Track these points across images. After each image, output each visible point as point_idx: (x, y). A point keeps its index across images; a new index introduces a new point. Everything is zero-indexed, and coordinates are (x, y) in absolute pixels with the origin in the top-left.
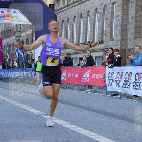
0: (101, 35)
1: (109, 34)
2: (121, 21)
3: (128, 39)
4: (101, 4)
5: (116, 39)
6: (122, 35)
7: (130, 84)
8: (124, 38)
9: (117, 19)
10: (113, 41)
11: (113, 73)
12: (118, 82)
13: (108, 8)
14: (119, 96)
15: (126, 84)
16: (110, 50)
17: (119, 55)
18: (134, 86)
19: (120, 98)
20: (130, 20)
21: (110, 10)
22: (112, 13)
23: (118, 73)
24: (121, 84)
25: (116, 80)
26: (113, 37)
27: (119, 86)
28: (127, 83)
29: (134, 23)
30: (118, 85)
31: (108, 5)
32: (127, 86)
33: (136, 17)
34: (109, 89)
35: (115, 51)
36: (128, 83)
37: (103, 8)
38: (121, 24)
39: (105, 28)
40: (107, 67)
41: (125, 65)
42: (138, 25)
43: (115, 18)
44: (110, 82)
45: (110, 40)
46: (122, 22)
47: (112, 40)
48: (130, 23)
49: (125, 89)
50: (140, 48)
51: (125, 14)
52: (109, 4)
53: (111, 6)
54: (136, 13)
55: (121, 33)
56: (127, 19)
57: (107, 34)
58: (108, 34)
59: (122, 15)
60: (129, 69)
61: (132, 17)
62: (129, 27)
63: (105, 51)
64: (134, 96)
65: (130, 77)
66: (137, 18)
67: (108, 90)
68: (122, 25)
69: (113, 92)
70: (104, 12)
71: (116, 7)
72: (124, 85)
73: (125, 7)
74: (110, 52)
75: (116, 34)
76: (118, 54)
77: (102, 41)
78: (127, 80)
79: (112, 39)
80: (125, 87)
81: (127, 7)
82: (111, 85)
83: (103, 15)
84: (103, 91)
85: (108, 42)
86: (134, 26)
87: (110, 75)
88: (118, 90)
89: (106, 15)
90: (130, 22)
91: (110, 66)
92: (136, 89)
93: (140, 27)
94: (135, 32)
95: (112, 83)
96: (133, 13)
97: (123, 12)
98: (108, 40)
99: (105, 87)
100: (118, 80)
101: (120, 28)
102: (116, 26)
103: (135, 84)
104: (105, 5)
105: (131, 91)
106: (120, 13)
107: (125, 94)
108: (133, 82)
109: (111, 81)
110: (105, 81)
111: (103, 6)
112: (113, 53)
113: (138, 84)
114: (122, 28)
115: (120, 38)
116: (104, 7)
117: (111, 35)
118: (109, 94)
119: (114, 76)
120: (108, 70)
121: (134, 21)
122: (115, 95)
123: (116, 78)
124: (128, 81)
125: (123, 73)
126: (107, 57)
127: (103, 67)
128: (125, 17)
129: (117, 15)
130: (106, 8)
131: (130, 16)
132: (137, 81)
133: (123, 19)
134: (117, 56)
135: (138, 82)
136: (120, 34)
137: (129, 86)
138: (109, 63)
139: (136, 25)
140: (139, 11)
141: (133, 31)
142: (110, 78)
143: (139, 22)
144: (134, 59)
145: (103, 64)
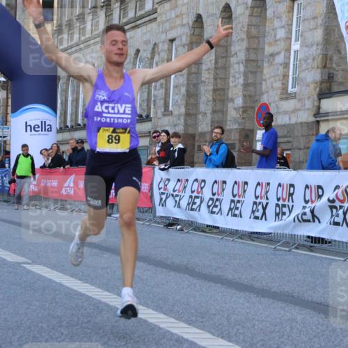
0: (146, 104)
1: (162, 102)
2: (186, 77)
3: (200, 113)
4: (147, 42)
5: (176, 112)
6: (187, 105)
7: (201, 202)
8: (191, 112)
10: (170, 117)
11: (169, 180)
12: (177, 199)
14: (179, 227)
15: (194, 203)
16: (163, 134)
17: (181, 146)
18: (209, 207)
19: (181, 230)
20: (205, 76)
21: (164, 55)
23: (179, 180)
24: (184, 203)
25: (175, 194)
26: (171, 108)
27: (179, 207)
28: (196, 200)
29: (212, 80)
30: (178, 205)
31: (160, 45)
32: (194, 207)
33: (216, 68)
34: (160, 211)
35: (173, 137)
36: (198, 201)
37: (150, 49)
38: (185, 83)
39: (155, 89)
40: (157, 168)
41: (192, 165)
42: (219, 86)
44: (161, 199)
45: (164, 115)
46: (188, 79)
47: (168, 115)
48: (204, 82)
49: (192, 212)
50: (223, 132)
52: (163, 42)
53: (166, 47)
54: (216, 63)
55: (186, 101)
56: (198, 73)
57: (157, 101)
58: (160, 103)
60: (200, 172)
61: (208, 69)
62: (202, 88)
63: (154, 137)
64: (208, 226)
65: (202, 188)
66: (218, 72)
67: (158, 214)
68: (188, 84)
69: (168, 218)
70: (152, 58)
71: (176, 49)
72: (189, 204)
74: (164, 138)
75: (175, 103)
76: (180, 143)
77: (148, 116)
78: (195, 194)
79: (167, 112)
80: (192, 209)
82: (163, 204)
83: (151, 64)
84: (148, 216)
85: (159, 118)
86: (211, 88)
87: (162, 185)
88: (178, 214)
89: (157, 63)
90: (203, 79)
91: (163, 166)
92: (213, 212)
93: (223, 89)
94: (214, 100)
95: (165, 201)
96: (210, 61)
98: (160, 114)
99: (151, 209)
100: (177, 196)
101: (183, 90)
102: (176, 87)
103: (211, 202)
104: (155, 44)
105: (204, 217)
107: (192, 222)
108: (206, 199)
109: (164, 197)
110: (152, 196)
111: (150, 46)
112: (169, 141)
114: (187, 91)
115: (183, 110)
116: (154, 49)
117: (166, 105)
118: (159, 223)
119: (171, 186)
120: (159, 175)
121: (212, 76)
122: (171, 225)
123: (174, 191)
125: (187, 180)
126: (158, 149)
127: (148, 168)
128: (193, 70)
130: (156, 49)
131: (204, 67)
132: (215, 197)
133: (189, 74)
134: (177, 148)
135: (217, 200)
136: (184, 102)
137: (200, 206)
138: (161, 160)
139: (216, 84)
140: (222, 57)
141: (211, 98)
142: (162, 191)
143: (221, 79)
144: (211, 154)
145: (149, 163)
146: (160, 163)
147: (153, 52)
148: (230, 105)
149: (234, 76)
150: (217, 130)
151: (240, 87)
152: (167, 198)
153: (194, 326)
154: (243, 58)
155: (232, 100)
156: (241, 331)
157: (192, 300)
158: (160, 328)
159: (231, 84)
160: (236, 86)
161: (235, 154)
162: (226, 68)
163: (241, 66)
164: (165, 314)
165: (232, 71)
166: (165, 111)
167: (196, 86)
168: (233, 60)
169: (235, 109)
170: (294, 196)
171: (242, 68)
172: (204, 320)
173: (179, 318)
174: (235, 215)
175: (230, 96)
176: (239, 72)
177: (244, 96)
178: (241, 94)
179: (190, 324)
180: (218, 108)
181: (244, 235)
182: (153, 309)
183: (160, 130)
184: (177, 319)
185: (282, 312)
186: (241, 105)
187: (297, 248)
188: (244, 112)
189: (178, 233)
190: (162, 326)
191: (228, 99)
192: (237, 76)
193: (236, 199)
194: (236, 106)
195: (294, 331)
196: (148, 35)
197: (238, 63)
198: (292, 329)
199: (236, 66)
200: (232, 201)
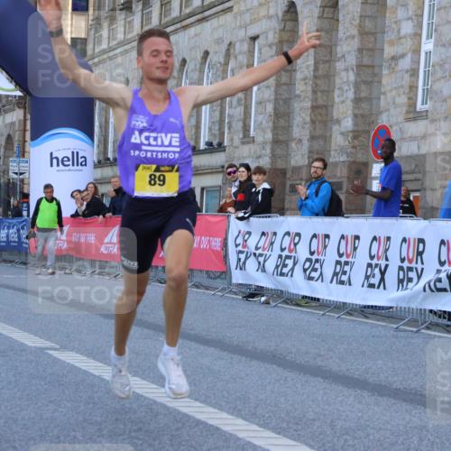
0: (217, 128)
1: (240, 124)
2: (273, 89)
3: (293, 140)
4: (219, 41)
5: (259, 139)
6: (275, 129)
7: (295, 264)
8: (281, 138)
10: (251, 145)
11: (249, 233)
12: (261, 259)
13: (237, 52)
14: (263, 299)
15: (285, 266)
16: (242, 169)
17: (266, 186)
18: (305, 270)
19: (267, 303)
20: (300, 88)
21: (243, 59)
23: (263, 234)
24: (270, 265)
25: (258, 252)
26: (252, 133)
27: (264, 270)
28: (288, 261)
29: (310, 94)
30: (262, 268)
31: (238, 45)
32: (285, 270)
33: (315, 77)
34: (237, 277)
35: (255, 174)
36: (290, 263)
37: (224, 51)
38: (273, 97)
39: (231, 107)
40: (233, 217)
41: (282, 212)
42: (320, 102)
44: (239, 260)
45: (243, 143)
46: (276, 92)
47: (248, 143)
48: (299, 96)
49: (281, 278)
50: (325, 166)
52: (242, 41)
53: (245, 47)
54: (316, 69)
55: (274, 122)
56: (291, 84)
57: (234, 124)
58: (238, 126)
60: (292, 222)
61: (305, 79)
62: (296, 105)
63: (229, 174)
64: (304, 297)
65: (295, 245)
66: (319, 82)
67: (234, 281)
68: (276, 99)
69: (248, 286)
70: (227, 64)
71: (260, 50)
72: (277, 267)
74: (242, 175)
75: (259, 126)
76: (265, 181)
77: (220, 145)
78: (286, 253)
79: (247, 138)
80: (282, 274)
82: (242, 267)
84: (220, 283)
85: (236, 147)
86: (308, 104)
87: (240, 240)
88: (263, 281)
89: (232, 70)
90: (298, 92)
91: (241, 214)
92: (310, 278)
93: (326, 107)
94: (313, 122)
95: (244, 263)
96: (308, 67)
98: (237, 141)
99: (225, 274)
100: (261, 255)
101: (270, 108)
102: (259, 103)
104: (230, 44)
105: (298, 285)
107: (282, 291)
108: (302, 259)
109: (242, 257)
110: (226, 256)
111: (224, 47)
112: (249, 179)
113: (317, 266)
114: (275, 109)
115: (269, 136)
116: (228, 50)
117: (246, 129)
118: (235, 293)
119: (252, 242)
120: (235, 226)
121: (309, 88)
122: (252, 295)
123: (257, 248)
124: (288, 257)
125: (275, 234)
126: (234, 190)
127: (220, 217)
128: (284, 79)
130: (232, 51)
131: (299, 75)
132: (314, 257)
133: (278, 85)
134: (260, 188)
135: (317, 261)
136: (271, 124)
137: (292, 269)
138: (238, 206)
139: (315, 100)
140: (325, 62)
141: (308, 119)
142: (240, 248)
143: (322, 92)
145: (222, 209)
146: (237, 210)
147: (228, 55)
148: (335, 128)
149: (340, 89)
150: (317, 164)
151: (349, 103)
152: (247, 258)
153: (285, 436)
154: (354, 62)
155: (338, 122)
156: (351, 443)
157: (282, 400)
158: (238, 439)
159: (337, 100)
160: (343, 102)
161: (342, 197)
162: (330, 76)
163: (351, 73)
164: (245, 419)
165: (338, 81)
166: (244, 136)
167: (287, 102)
168: (340, 65)
169: (342, 134)
170: (424, 256)
171: (352, 77)
172: (300, 427)
173: (265, 426)
174: (342, 283)
175: (335, 115)
176: (348, 82)
177: (355, 116)
178: (350, 112)
179: (279, 433)
180: (318, 132)
181: (355, 310)
182: (228, 413)
183: (237, 164)
184: (260, 426)
185: (408, 417)
186: (350, 128)
187: (428, 328)
188: (355, 138)
189: (263, 308)
190: (241, 435)
191: (332, 120)
192: (346, 88)
193: (343, 259)
194: (343, 130)
195: (425, 442)
196: (221, 30)
197: (347, 70)
198: (421, 439)
199: (344, 74)
200: (338, 263)
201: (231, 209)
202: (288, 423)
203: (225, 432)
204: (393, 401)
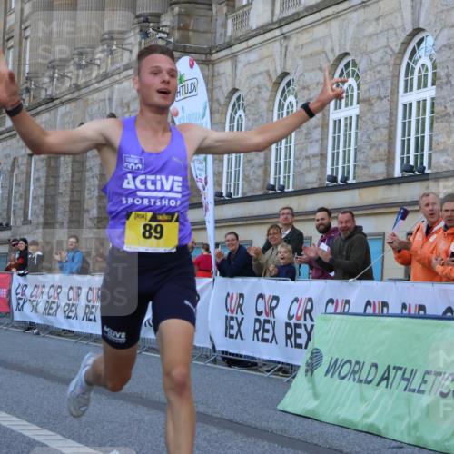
0: (5, 213)
1: (22, 212)
2: (44, 189)
3: (58, 222)
4: (7, 156)
5: (35, 222)
6: (45, 215)
7: (58, 307)
8: (49, 221)
9: (37, 184)
10: (29, 226)
11: (26, 286)
12: (34, 304)
13: (20, 163)
14: (35, 331)
15: (51, 308)
16: (21, 242)
17: (39, 253)
18: (65, 312)
19: (38, 334)
20: (62, 188)
21: (23, 168)
22: (28, 174)
23: (36, 286)
24: (41, 307)
25: (32, 299)
26: (30, 218)
27: (36, 312)
28: (53, 305)
29: (69, 193)
30: (35, 310)
31: (20, 159)
32: (51, 312)
33: (72, 181)
34: (17, 316)
35: (31, 245)
36: (54, 306)
37: (11, 163)
38: (44, 194)
39: (15, 200)
41: (50, 271)
42: (76, 198)
43: (34, 183)
44: (19, 304)
45: (23, 224)
46: (46, 191)
47: (27, 224)
48: (61, 194)
49: (49, 317)
51: (52, 177)
52: (22, 156)
53: (25, 160)
54: (73, 176)
55: (45, 211)
56: (56, 185)
57: (17, 211)
58: (20, 213)
59: (47, 177)
60: (57, 278)
61: (65, 183)
62: (60, 200)
63: (14, 245)
64: (64, 330)
65: (58, 294)
66: (75, 185)
67: (15, 319)
68: (46, 196)
69: (25, 322)
70: (12, 171)
71: (35, 162)
72: (45, 309)
73: (52, 164)
74: (22, 245)
75: (34, 213)
76: (38, 250)
77: (8, 225)
78: (52, 299)
79: (26, 221)
80: (49, 314)
81: (56, 163)
82: (20, 309)
83: (12, 176)
84: (6, 320)
85: (19, 227)
86: (68, 199)
87: (19, 291)
88: (36, 320)
89: (17, 176)
90: (61, 191)
91: (22, 272)
92: (69, 317)
93: (79, 201)
94: (71, 211)
95: (22, 306)
96: (67, 174)
97: (47, 172)
98: (19, 223)
99: (9, 314)
100: (34, 301)
101: (42, 201)
102: (34, 198)
103: (67, 307)
104: (15, 158)
105: (61, 322)
106: (42, 174)
107: (48, 326)
108: (63, 304)
109: (21, 302)
110: (10, 301)
111: (11, 160)
112: (26, 248)
113: (73, 308)
114: (45, 202)
115: (41, 220)
116: (13, 162)
117: (25, 215)
118: (16, 327)
119: (28, 292)
120: (17, 280)
121: (69, 189)
122: (28, 329)
123: (31, 296)
124: (53, 303)
126: (17, 256)
127: (6, 275)
128: (51, 182)
129: (36, 176)
130: (16, 163)
131: (61, 180)
132: (71, 302)
133: (48, 186)
134: (36, 255)
135: (73, 305)
136: (42, 212)
137: (56, 311)
138: (19, 267)
139: (72, 196)
140: (79, 172)
141: (67, 209)
142: (19, 296)
143: (77, 191)
144: (67, 261)
145: (8, 269)
146: (18, 269)
147: (13, 165)
148: (86, 215)
149: (89, 189)
150: (73, 240)
151: (95, 199)
152: (24, 303)
153: (47, 429)
154: (98, 172)
155: (88, 211)
156: (91, 432)
157: (45, 403)
158: (12, 431)
159: (87, 197)
160: (91, 198)
161: (90, 261)
162: (82, 181)
163: (96, 179)
164: (18, 417)
165: (87, 185)
166: (24, 220)
167: (54, 197)
168: (89, 174)
169: (91, 219)
171: (97, 182)
172: (57, 422)
173: (32, 421)
174: (90, 320)
175: (86, 207)
176: (94, 186)
177: (99, 208)
178: (95, 205)
179: (41, 427)
180: (74, 218)
181: (98, 339)
182: (6, 412)
183: (18, 238)
184: (29, 422)
185: (131, 413)
186: (96, 216)
187: (147, 351)
188: (98, 222)
189: (34, 338)
190: (14, 429)
191: (84, 209)
192: (92, 189)
193: (91, 304)
194: (91, 216)
195: (142, 431)
196: (8, 149)
197: (93, 177)
198: (139, 429)
199: (91, 180)
200: (87, 306)
201: (14, 270)
202: (49, 419)
203: (4, 427)
204: (121, 402)
